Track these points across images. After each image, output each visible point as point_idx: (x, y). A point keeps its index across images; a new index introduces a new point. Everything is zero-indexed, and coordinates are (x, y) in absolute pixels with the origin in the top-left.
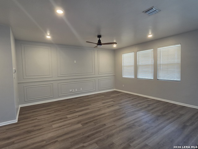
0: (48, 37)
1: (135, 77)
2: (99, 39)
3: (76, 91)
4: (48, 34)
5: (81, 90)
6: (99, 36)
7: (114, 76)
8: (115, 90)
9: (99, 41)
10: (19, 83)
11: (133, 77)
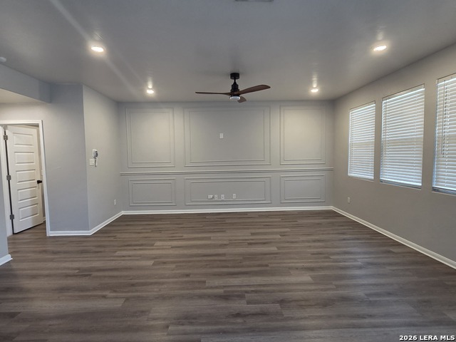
0: (150, 91)
1: (374, 176)
2: (235, 83)
3: (222, 199)
4: (150, 86)
5: (234, 197)
6: (235, 76)
7: (331, 170)
8: (331, 208)
9: (235, 87)
10: (122, 175)
11: (370, 176)
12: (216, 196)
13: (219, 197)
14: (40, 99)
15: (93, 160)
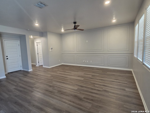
12: (85, 61)
13: (86, 61)
14: (40, 36)
15: (51, 50)
